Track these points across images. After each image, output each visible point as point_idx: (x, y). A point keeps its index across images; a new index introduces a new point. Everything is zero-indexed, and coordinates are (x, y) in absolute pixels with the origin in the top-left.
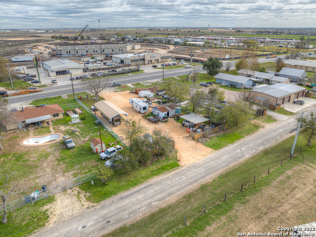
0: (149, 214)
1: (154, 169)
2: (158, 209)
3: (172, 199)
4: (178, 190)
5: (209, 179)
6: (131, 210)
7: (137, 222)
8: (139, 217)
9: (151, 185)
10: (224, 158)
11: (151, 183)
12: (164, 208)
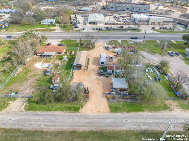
0: (35, 130)
1: (65, 106)
2: (40, 130)
3: (52, 129)
4: (60, 126)
5: (82, 129)
6: (31, 123)
7: (27, 131)
8: (30, 128)
9: (53, 115)
10: (108, 120)
11: (54, 114)
12: (43, 131)
